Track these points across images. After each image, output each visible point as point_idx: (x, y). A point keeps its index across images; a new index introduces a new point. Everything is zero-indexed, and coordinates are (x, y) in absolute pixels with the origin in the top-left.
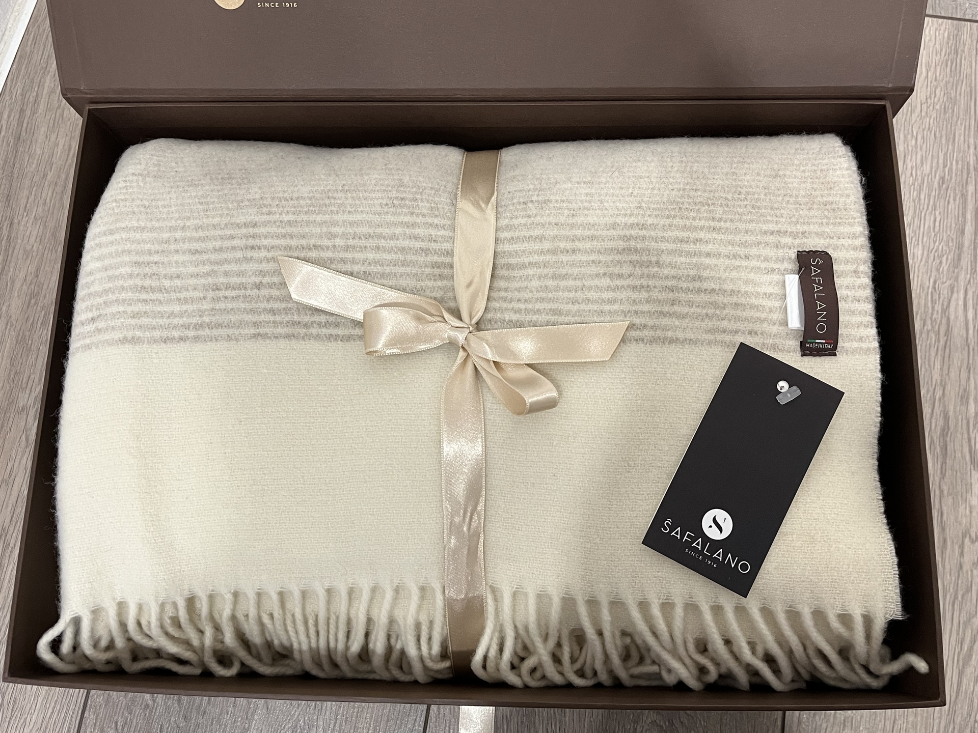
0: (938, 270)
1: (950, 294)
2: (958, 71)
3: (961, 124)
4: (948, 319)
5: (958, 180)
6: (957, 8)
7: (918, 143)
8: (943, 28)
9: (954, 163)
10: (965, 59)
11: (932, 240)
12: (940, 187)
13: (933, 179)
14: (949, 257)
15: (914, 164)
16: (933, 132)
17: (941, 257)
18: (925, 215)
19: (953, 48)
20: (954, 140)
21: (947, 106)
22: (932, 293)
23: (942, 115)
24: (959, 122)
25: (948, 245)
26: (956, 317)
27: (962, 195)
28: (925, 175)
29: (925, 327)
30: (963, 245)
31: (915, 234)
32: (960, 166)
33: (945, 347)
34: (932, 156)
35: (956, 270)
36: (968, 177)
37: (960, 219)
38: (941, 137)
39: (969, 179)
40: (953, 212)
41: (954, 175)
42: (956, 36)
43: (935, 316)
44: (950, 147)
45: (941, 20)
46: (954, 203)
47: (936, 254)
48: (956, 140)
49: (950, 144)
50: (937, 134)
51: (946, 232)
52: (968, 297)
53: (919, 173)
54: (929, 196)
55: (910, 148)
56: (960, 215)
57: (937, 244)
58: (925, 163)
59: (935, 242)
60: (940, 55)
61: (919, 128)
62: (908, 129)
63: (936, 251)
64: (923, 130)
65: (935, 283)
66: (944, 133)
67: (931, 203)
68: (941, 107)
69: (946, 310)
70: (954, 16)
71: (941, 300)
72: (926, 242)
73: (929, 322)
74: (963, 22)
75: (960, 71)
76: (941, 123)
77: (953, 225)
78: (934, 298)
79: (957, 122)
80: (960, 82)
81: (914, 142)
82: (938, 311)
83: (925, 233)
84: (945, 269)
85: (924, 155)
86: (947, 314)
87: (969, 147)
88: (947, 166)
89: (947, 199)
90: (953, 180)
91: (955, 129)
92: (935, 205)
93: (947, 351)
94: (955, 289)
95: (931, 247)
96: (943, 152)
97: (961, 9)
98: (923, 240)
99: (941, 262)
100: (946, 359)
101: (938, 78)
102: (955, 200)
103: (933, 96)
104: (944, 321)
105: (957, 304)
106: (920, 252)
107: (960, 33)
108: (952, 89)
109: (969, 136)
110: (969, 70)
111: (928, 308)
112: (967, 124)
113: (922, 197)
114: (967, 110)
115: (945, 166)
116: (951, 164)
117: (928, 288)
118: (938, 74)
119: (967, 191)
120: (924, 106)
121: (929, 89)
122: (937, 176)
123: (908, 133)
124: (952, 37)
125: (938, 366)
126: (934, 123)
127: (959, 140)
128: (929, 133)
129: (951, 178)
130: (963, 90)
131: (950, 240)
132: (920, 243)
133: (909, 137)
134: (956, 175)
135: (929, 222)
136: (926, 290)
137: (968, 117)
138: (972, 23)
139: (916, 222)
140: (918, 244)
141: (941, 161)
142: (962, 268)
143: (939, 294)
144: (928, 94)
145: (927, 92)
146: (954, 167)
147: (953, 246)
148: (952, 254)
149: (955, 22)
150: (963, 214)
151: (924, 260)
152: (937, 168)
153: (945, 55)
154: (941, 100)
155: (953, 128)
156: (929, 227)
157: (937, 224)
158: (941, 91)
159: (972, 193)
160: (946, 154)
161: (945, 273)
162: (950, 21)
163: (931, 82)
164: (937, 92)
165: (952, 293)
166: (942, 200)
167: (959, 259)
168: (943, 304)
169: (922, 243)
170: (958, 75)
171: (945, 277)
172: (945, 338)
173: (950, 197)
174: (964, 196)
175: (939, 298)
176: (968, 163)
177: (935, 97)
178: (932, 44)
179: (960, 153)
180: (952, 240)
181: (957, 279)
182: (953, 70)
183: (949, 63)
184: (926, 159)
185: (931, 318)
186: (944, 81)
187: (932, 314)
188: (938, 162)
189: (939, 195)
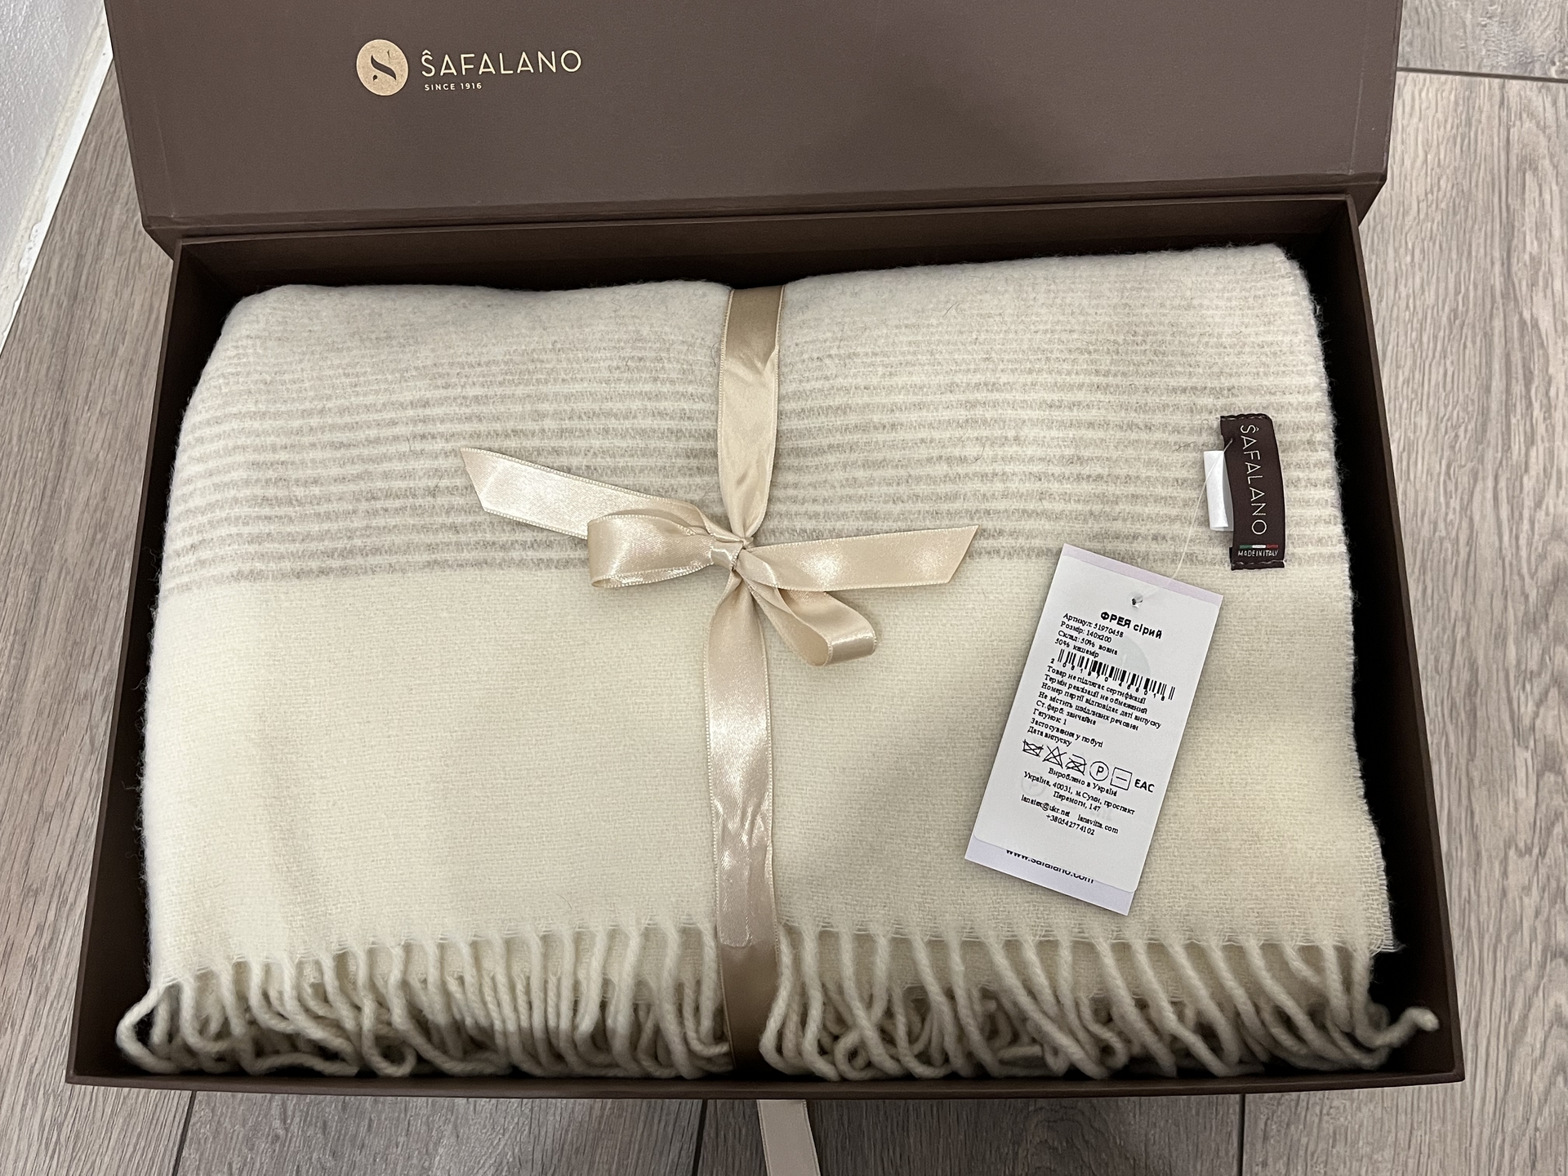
0: (1452, 448)
1: (1472, 482)
2: (1472, 150)
3: (1480, 229)
4: (1471, 520)
5: (1478, 312)
6: (1467, 57)
7: (1416, 260)
8: (1448, 87)
9: (1471, 287)
10: (1482, 133)
11: (1441, 403)
12: (1451, 324)
13: (1440, 313)
14: (1470, 428)
15: (1411, 291)
16: (1437, 242)
17: (1456, 427)
18: (1430, 365)
19: (1463, 117)
20: (1470, 253)
21: (1457, 203)
22: (1445, 482)
23: (1450, 217)
24: (1476, 227)
25: (1465, 410)
26: (1483, 517)
27: (1485, 334)
28: (1428, 307)
29: (1437, 534)
30: (1488, 408)
31: (1417, 395)
32: (1480, 292)
33: (1468, 562)
34: (1438, 278)
35: (1480, 448)
36: (1492, 308)
37: (1483, 371)
38: (1450, 250)
39: (1494, 311)
40: (1472, 360)
41: (1471, 306)
42: (1468, 99)
43: (1450, 516)
44: (1464, 264)
45: (1443, 77)
46: (1474, 347)
47: (1449, 424)
48: (1474, 254)
49: (1464, 260)
50: (1444, 246)
51: (1463, 391)
52: (1499, 487)
53: (1418, 303)
54: (1435, 337)
55: (1404, 267)
56: (1484, 364)
57: (1450, 407)
58: (1427, 289)
59: (1446, 406)
60: (1445, 128)
61: (1417, 238)
62: (1400, 240)
63: (1448, 420)
64: (1423, 240)
65: (1449, 466)
66: (1454, 243)
67: (1439, 347)
68: (1448, 205)
69: (1466, 508)
70: (1465, 70)
71: (1459, 491)
72: (1434, 406)
73: (1441, 525)
74: (1479, 79)
75: (1476, 150)
76: (1449, 227)
77: (1473, 380)
78: (1448, 490)
79: (1473, 227)
80: (1476, 168)
81: (1409, 259)
82: (1454, 509)
83: (1431, 394)
84: (1464, 444)
85: (1425, 277)
86: (1468, 513)
87: (1493, 263)
88: (1460, 292)
89: (1463, 341)
90: (1471, 313)
91: (1470, 237)
92: (1444, 351)
93: (1472, 568)
94: (1480, 475)
95: (1441, 415)
96: (1454, 273)
97: (1474, 60)
98: (1428, 403)
99: (1457, 436)
100: (1470, 581)
101: (1442, 163)
102: (1474, 342)
103: (1435, 189)
104: (1465, 525)
105: (1484, 498)
106: (1425, 422)
107: (1474, 95)
108: (1464, 178)
109: (1492, 246)
110: (1489, 149)
111: (1440, 504)
112: (1489, 228)
113: (1425, 339)
114: (1488, 209)
115: (1457, 293)
116: (1467, 290)
117: (1439, 474)
118: (1442, 157)
119: (1492, 329)
120: (1423, 205)
121: (1429, 180)
122: (1447, 309)
123: (1400, 246)
124: (1461, 103)
125: (1458, 591)
126: (1438, 230)
127: (1477, 252)
128: (1431, 244)
129: (1467, 311)
130: (1481, 180)
131: (1470, 402)
132: (1424, 408)
133: (1402, 250)
134: (1475, 305)
135: (1436, 376)
136: (1435, 477)
137: (1490, 217)
138: (1491, 79)
139: (1417, 376)
140: (1421, 409)
141: (1451, 286)
142: (1489, 442)
143: (1456, 483)
144: (1429, 188)
145: (1426, 182)
146: (1472, 294)
147: (1473, 411)
148: (1473, 424)
149: (1466, 79)
150: (1486, 363)
151: (1431, 432)
152: (1446, 295)
153: (1452, 128)
154: (1448, 195)
155: (1467, 236)
156: (1437, 384)
157: (1449, 379)
158: (1448, 181)
159: (1500, 332)
160: (1458, 274)
161: (1463, 452)
162: (1458, 77)
163: (1432, 169)
164: (1441, 182)
165: (1476, 481)
166: (1456, 345)
167: (1484, 431)
168: (1462, 499)
169: (1427, 406)
170: (1473, 156)
171: (1464, 458)
172: (1468, 549)
173: (1466, 337)
174: (1488, 336)
175: (1456, 490)
176: (1493, 287)
177: (1439, 190)
178: (1431, 113)
179: (1479, 272)
180: (1473, 401)
181: (1481, 460)
182: (1464, 148)
183: (1459, 140)
184: (1429, 284)
185: (1445, 520)
186: (1451, 167)
187: (1447, 514)
188: (1446, 288)
189: (1449, 336)
